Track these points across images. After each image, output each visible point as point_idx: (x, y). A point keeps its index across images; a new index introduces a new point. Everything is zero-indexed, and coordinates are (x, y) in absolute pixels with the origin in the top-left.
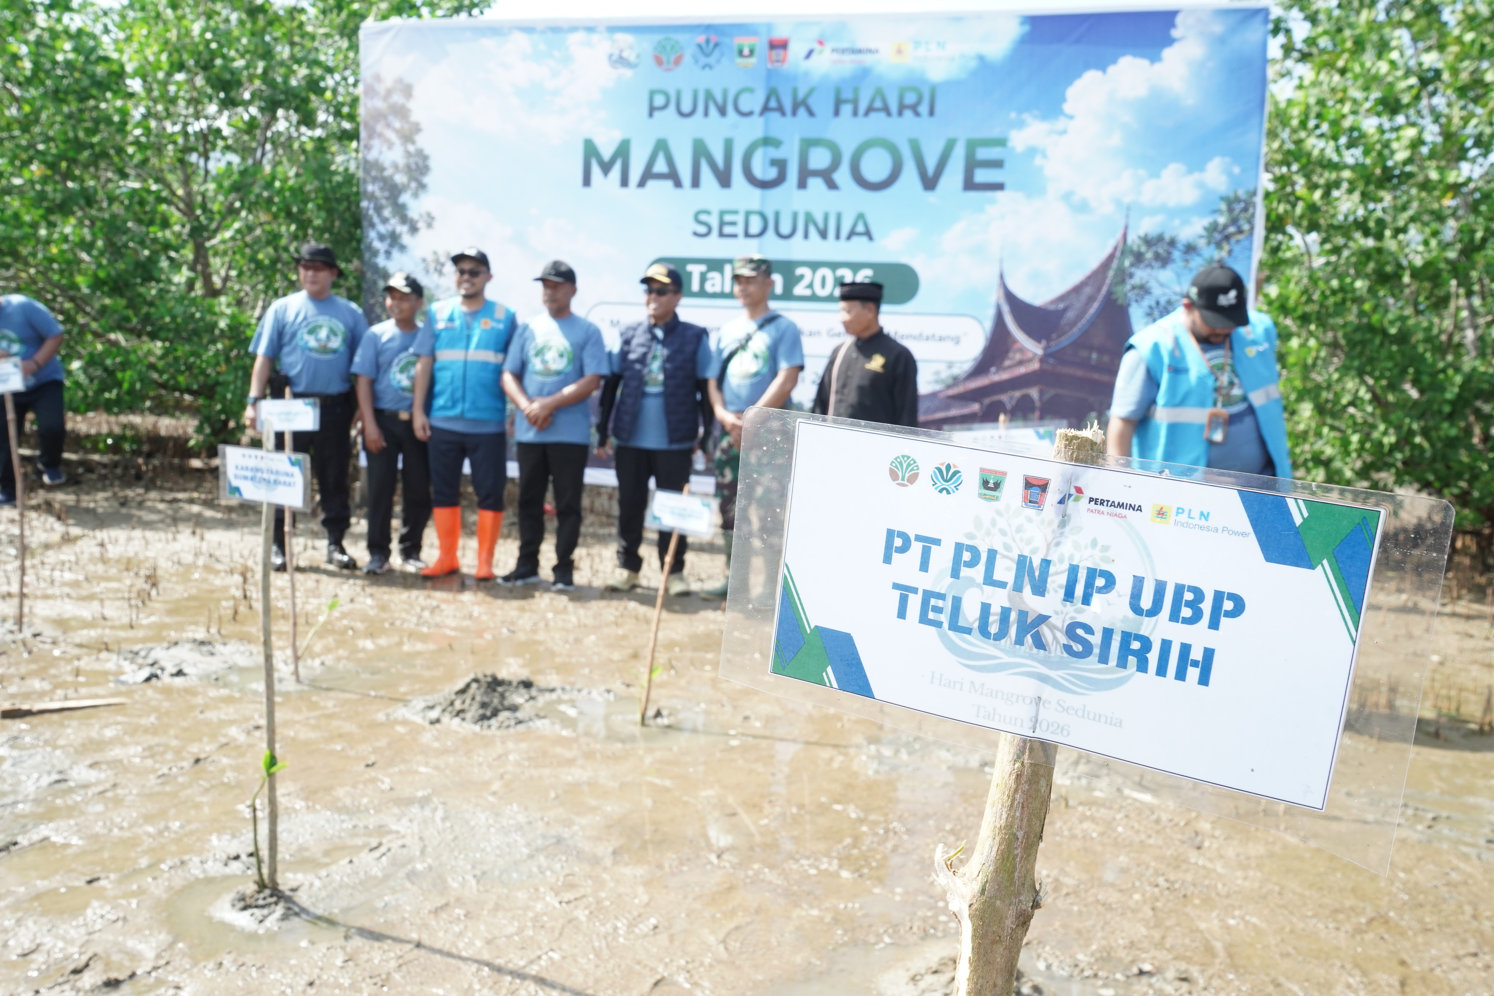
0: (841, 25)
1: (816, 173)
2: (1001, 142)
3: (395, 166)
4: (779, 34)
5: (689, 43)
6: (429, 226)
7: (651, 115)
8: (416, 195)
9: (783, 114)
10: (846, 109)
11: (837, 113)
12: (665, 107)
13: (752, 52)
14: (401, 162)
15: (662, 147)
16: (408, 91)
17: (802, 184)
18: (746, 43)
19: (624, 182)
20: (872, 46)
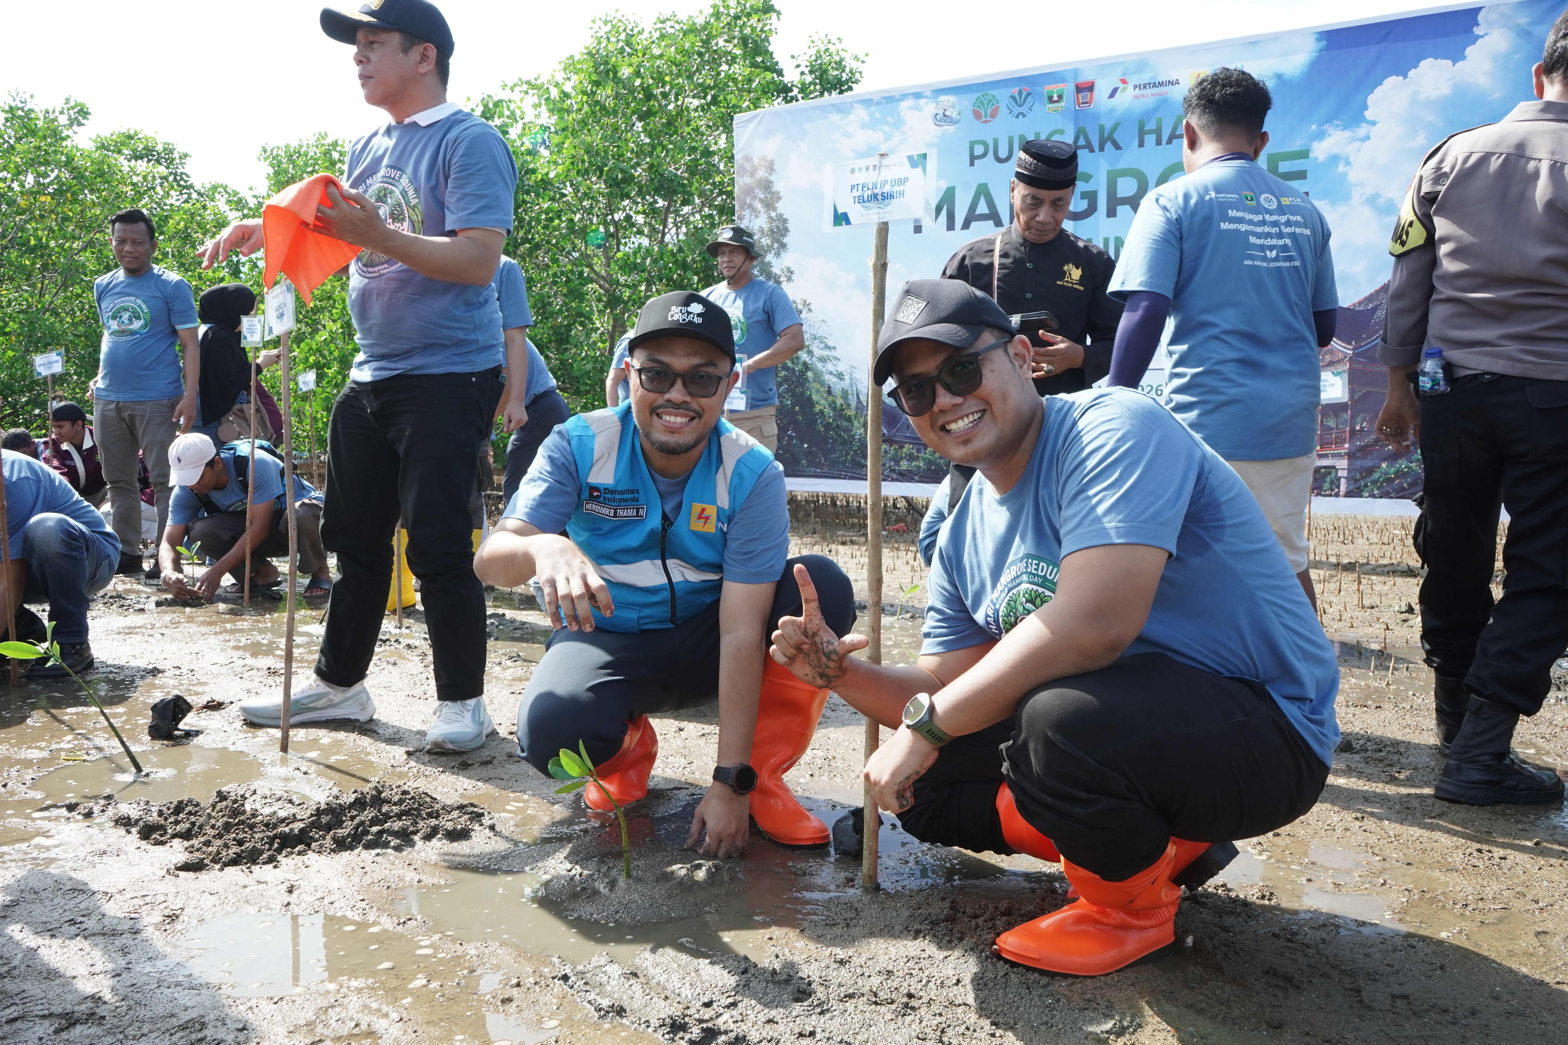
0: (1141, 63)
1: (1124, 201)
2: (1304, 154)
3: (762, 231)
4: (1084, 78)
5: (1003, 96)
6: (789, 279)
7: (972, 164)
8: (778, 255)
9: (1092, 150)
10: (1150, 139)
11: (1141, 144)
12: (984, 155)
13: (1060, 97)
14: (766, 227)
15: (983, 191)
16: (771, 169)
17: (1111, 213)
18: (1054, 89)
19: (951, 226)
20: (1173, 77)
